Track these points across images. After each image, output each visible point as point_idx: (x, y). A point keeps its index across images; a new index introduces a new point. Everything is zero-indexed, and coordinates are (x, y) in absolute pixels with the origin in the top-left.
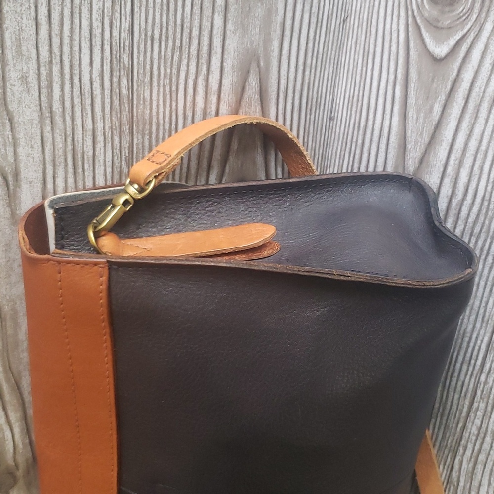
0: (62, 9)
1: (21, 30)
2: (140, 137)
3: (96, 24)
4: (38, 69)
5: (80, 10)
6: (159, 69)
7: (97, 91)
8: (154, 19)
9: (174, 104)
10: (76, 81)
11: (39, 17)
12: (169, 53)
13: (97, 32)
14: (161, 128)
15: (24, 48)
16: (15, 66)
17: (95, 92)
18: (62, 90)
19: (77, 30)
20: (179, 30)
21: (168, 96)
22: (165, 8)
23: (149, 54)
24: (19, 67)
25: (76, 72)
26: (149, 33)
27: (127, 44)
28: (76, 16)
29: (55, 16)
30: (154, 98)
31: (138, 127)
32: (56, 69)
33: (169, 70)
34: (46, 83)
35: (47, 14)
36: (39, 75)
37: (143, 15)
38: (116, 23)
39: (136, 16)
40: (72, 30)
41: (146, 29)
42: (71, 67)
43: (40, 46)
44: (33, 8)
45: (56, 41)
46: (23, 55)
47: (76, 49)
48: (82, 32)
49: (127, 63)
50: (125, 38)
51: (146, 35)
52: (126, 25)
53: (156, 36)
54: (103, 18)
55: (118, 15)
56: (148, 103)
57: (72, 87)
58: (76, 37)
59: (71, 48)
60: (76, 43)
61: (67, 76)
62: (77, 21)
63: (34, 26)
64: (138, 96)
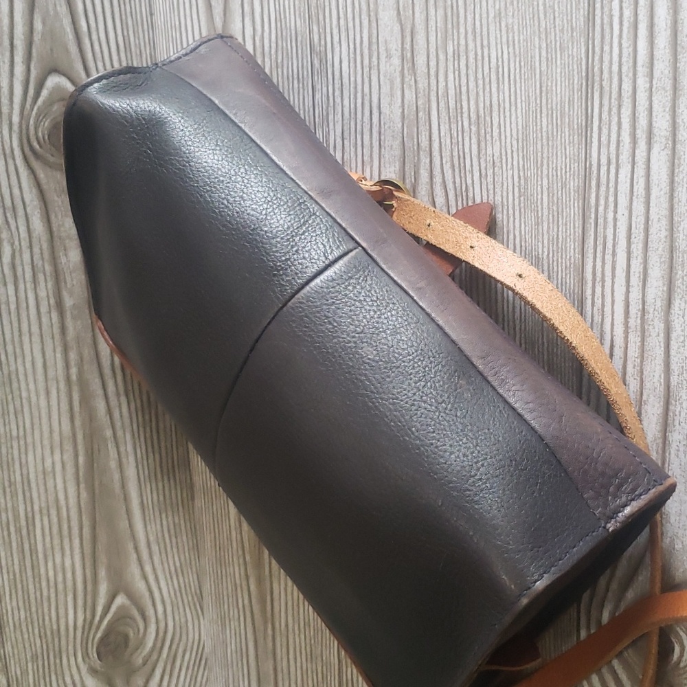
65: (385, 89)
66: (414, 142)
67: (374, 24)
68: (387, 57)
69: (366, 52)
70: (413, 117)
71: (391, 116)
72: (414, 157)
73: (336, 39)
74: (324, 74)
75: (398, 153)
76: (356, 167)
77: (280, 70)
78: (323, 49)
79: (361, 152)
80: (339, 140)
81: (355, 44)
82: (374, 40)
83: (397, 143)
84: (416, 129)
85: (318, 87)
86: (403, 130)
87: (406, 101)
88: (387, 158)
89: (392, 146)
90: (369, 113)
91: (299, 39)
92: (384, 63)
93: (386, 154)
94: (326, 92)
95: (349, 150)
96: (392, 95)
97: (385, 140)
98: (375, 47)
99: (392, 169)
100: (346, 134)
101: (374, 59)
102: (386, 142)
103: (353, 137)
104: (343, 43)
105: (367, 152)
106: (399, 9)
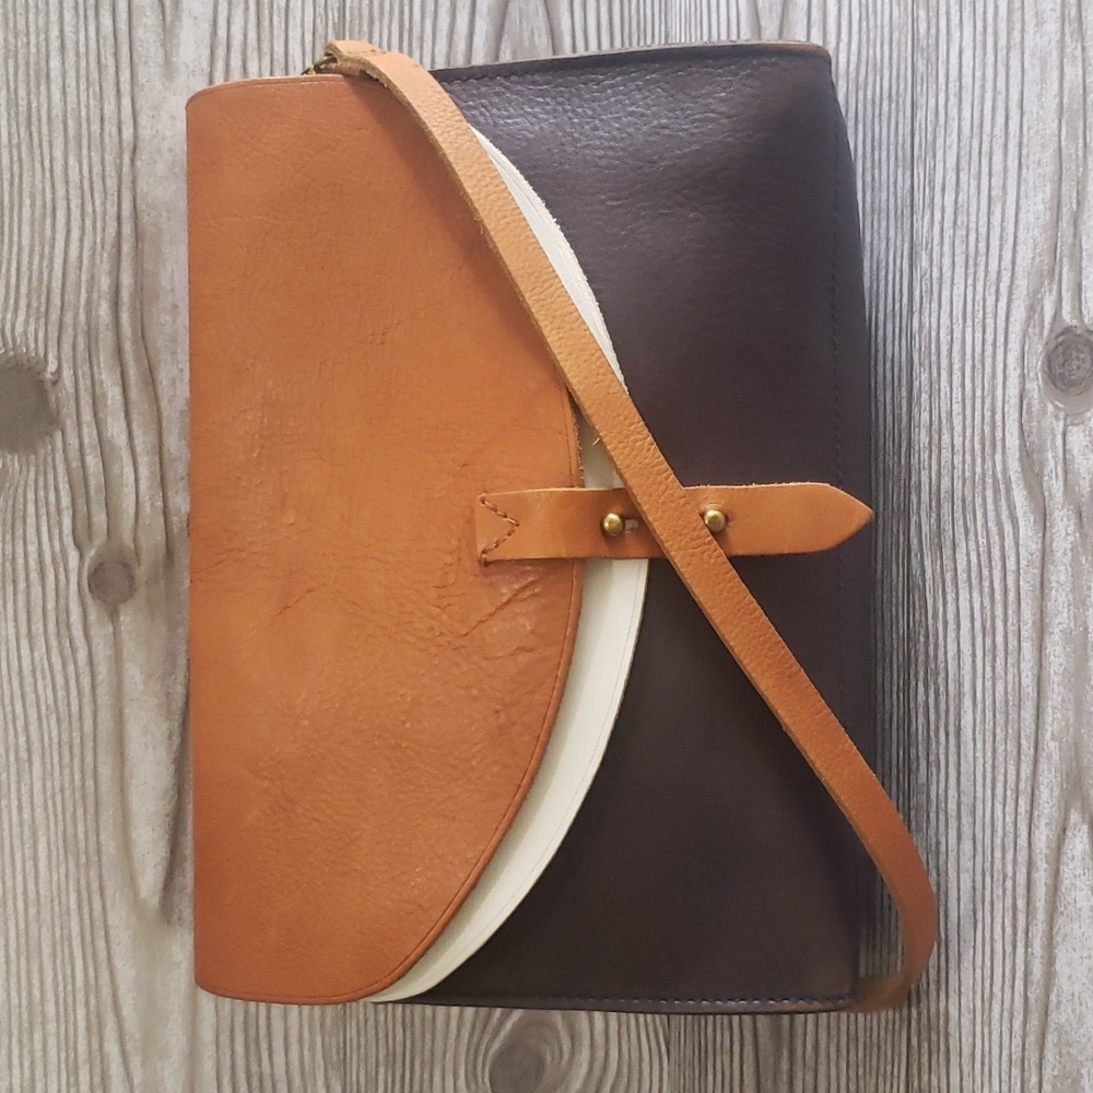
0: (992, 132)
1: (1040, 96)
3: (953, 113)
4: (1023, 38)
5: (972, 131)
6: (882, 53)
7: (954, 9)
8: (889, 128)
10: (979, 24)
11: (1019, 117)
12: (870, 79)
13: (953, 101)
15: (1038, 69)
16: (1050, 43)
17: (958, 8)
18: (996, 7)
19: (976, 102)
21: (870, 11)
22: (876, 144)
23: (894, 75)
24: (1045, 39)
25: (979, 38)
26: (894, 106)
27: (919, 88)
28: (976, 123)
29: (1000, 120)
30: (887, 7)
32: (1002, 42)
33: (871, 52)
34: (1015, 19)
35: (1010, 123)
36: (1023, 30)
37: (901, 133)
38: (931, 117)
39: (908, 129)
40: (982, 102)
41: (898, 112)
42: (985, 47)
43: (1020, 74)
44: (1025, 128)
45: (1001, 84)
46: (1039, 58)
47: (978, 74)
48: (970, 99)
49: (920, 60)
50: (922, 95)
51: (898, 103)
52: (920, 115)
53: (885, 103)
54: (946, 122)
55: (929, 128)
57: (985, 12)
58: (977, 90)
59: (984, 74)
60: (978, 83)
61: (990, 30)
62: (976, 115)
63: (1025, 103)
64: (906, 9)
65: (1032, 74)
66: (1078, 144)
68: (1036, 25)
69: (1003, 26)
70: (1077, 106)
71: (1041, 113)
72: (1078, 166)
73: (955, 20)
74: (932, 80)
75: (1049, 169)
76: (978, 210)
77: (861, 93)
78: (932, 41)
79: (987, 184)
80: (951, 176)
81: (985, 20)
82: (1017, 5)
83: (1048, 156)
84: (1081, 124)
85: (921, 101)
86: (1060, 131)
87: (1066, 85)
88: (1031, 184)
89: (1039, 161)
90: (1004, 120)
91: (895, 36)
92: (1031, 35)
93: (1029, 175)
94: (934, 105)
95: (966, 187)
96: (1043, 81)
97: (1028, 156)
98: (1017, 15)
99: (1039, 199)
100: (964, 164)
101: (1016, 34)
102: (1031, 156)
103: (974, 165)
104: (965, 23)
105: (997, 181)
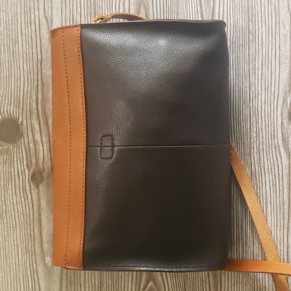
0: (271, 55)
1: (285, 46)
2: (245, 5)
3: (260, 50)
4: (280, 31)
5: (266, 55)
6: (240, 34)
7: (260, 23)
8: (242, 54)
9: (234, 20)
10: (267, 27)
11: (279, 51)
12: (237, 41)
13: (260, 47)
14: (238, 10)
15: (284, 39)
16: (287, 32)
17: (261, 23)
18: (272, 22)
19: (267, 47)
20: (234, 50)
21: (236, 23)
22: (239, 58)
23: (243, 40)
24: (286, 31)
25: (267, 30)
26: (243, 48)
27: (250, 43)
28: (267, 53)
29: (274, 52)
30: (241, 22)
31: (246, 9)
32: (274, 32)
33: (237, 34)
35: (276, 52)
36: (279, 28)
37: (246, 55)
38: (254, 51)
39: (248, 54)
40: (269, 47)
41: (245, 49)
42: (269, 33)
43: (279, 40)
44: (281, 54)
45: (274, 42)
46: (284, 36)
47: (267, 40)
48: (265, 46)
49: (251, 36)
50: (251, 45)
51: (245, 47)
52: (251, 50)
53: (241, 47)
54: (258, 52)
55: (254, 54)
56: (243, 20)
57: (269, 24)
58: (267, 44)
59: (269, 40)
61: (270, 28)
62: (267, 51)
63: (280, 47)
64: (246, 22)
65: (282, 40)
67: (278, 16)
68: (283, 27)
69: (274, 27)
71: (285, 50)
73: (260, 26)
74: (254, 41)
75: (288, 65)
76: (268, 75)
77: (234, 45)
78: (254, 31)
79: (271, 68)
80: (260, 66)
81: (269, 26)
82: (278, 22)
83: (288, 61)
85: (251, 47)
88: (283, 68)
89: (285, 62)
90: (275, 52)
91: (243, 30)
92: (282, 30)
93: (282, 66)
94: (255, 48)
95: (265, 69)
96: (285, 42)
97: (282, 61)
98: (278, 25)
99: (285, 72)
100: (264, 63)
101: (278, 30)
103: (267, 63)
104: (263, 27)
105: (273, 68)
106: (289, 7)
